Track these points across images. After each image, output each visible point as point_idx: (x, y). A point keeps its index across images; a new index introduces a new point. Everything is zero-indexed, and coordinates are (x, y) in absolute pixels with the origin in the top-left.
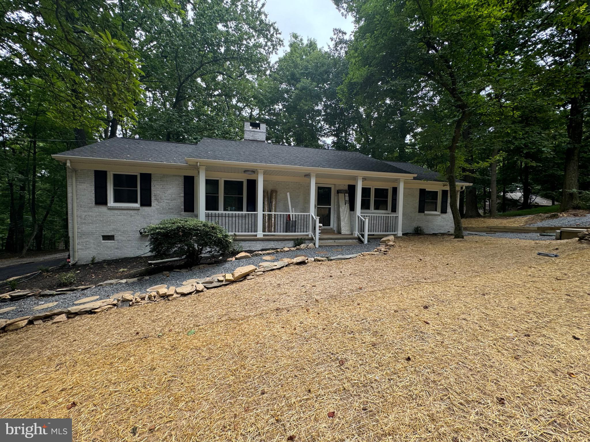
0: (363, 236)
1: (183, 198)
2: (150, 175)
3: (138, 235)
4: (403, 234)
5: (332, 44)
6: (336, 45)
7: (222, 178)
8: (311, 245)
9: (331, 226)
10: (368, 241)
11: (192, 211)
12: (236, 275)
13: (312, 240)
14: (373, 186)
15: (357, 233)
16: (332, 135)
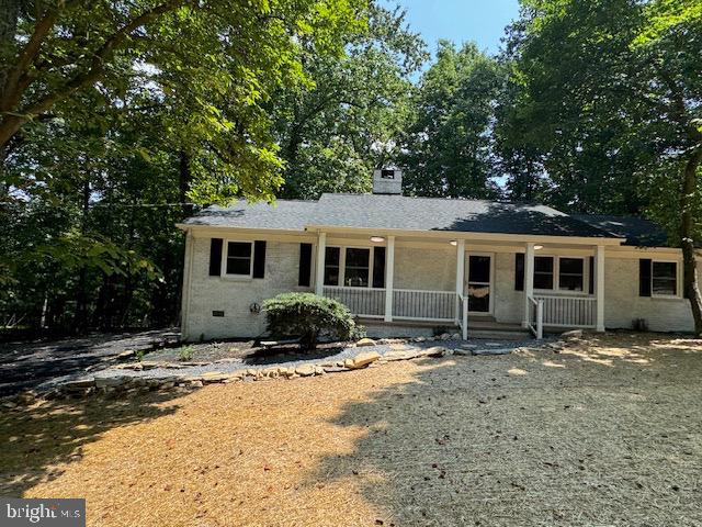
0: (535, 327)
1: (298, 271)
2: (265, 242)
3: (248, 312)
4: (606, 329)
5: (504, 46)
6: (510, 46)
7: (344, 245)
8: (456, 335)
9: (491, 312)
10: (543, 336)
11: (308, 285)
12: (357, 361)
13: (459, 328)
14: (558, 255)
15: (527, 324)
16: (507, 171)
